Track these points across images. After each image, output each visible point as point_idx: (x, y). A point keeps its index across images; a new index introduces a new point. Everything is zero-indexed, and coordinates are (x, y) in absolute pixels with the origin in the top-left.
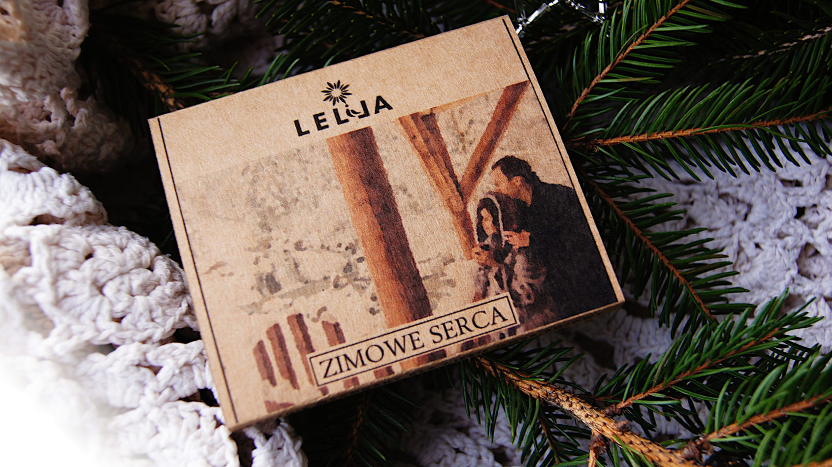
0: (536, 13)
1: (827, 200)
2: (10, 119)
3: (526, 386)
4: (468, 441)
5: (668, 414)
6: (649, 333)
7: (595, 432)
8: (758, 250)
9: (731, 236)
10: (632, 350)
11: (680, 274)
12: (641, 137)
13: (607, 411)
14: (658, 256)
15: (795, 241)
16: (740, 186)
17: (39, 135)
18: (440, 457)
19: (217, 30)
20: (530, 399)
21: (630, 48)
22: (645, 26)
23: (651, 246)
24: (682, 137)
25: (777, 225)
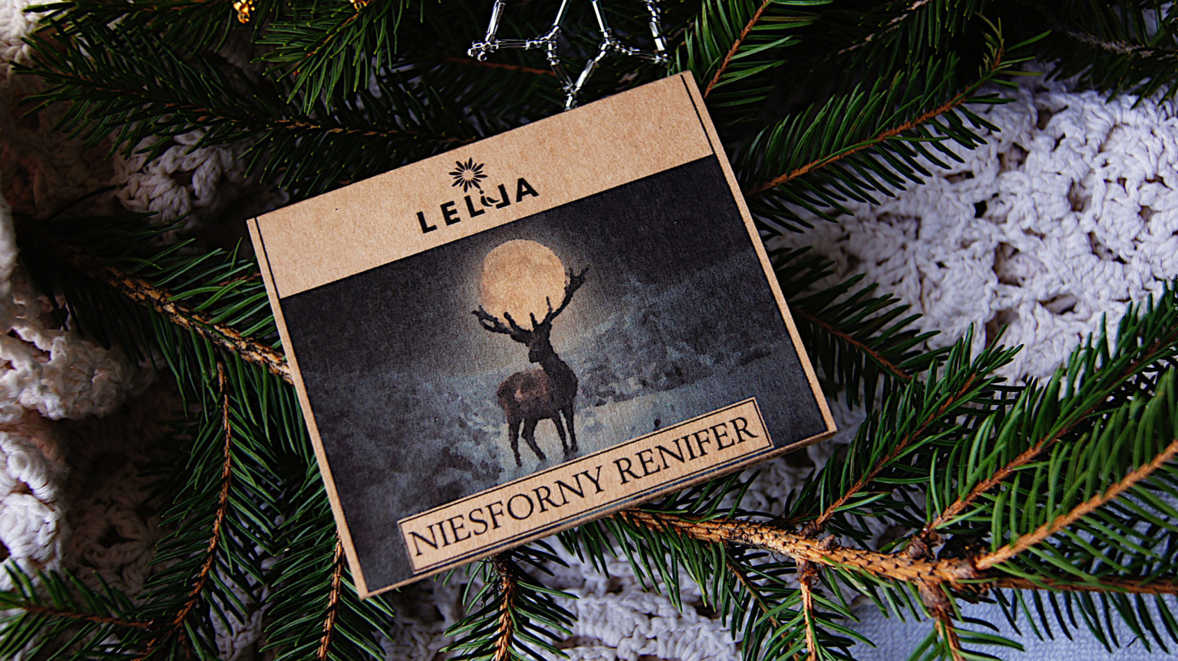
0: (584, 74)
3: (702, 531)
5: (880, 514)
7: (800, 560)
8: (942, 270)
9: (905, 263)
15: (984, 245)
20: (711, 545)
21: (708, 89)
22: (718, 58)
24: (800, 176)
25: (956, 233)
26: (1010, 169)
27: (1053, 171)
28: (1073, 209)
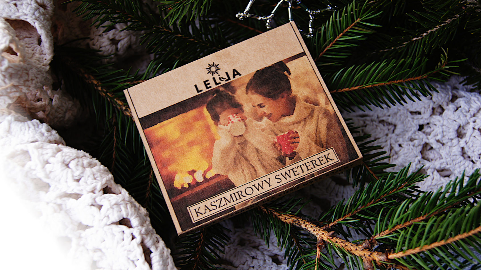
2: (23, 101)
3: (283, 218)
4: (258, 252)
5: (355, 227)
6: (348, 193)
7: (319, 238)
8: (400, 148)
9: (386, 141)
13: (324, 227)
15: (419, 142)
16: (389, 116)
17: (37, 108)
18: (245, 261)
19: (121, 53)
20: (286, 225)
21: (326, 49)
24: (354, 90)
25: (409, 134)
26: (436, 115)
27: (453, 119)
28: (458, 137)
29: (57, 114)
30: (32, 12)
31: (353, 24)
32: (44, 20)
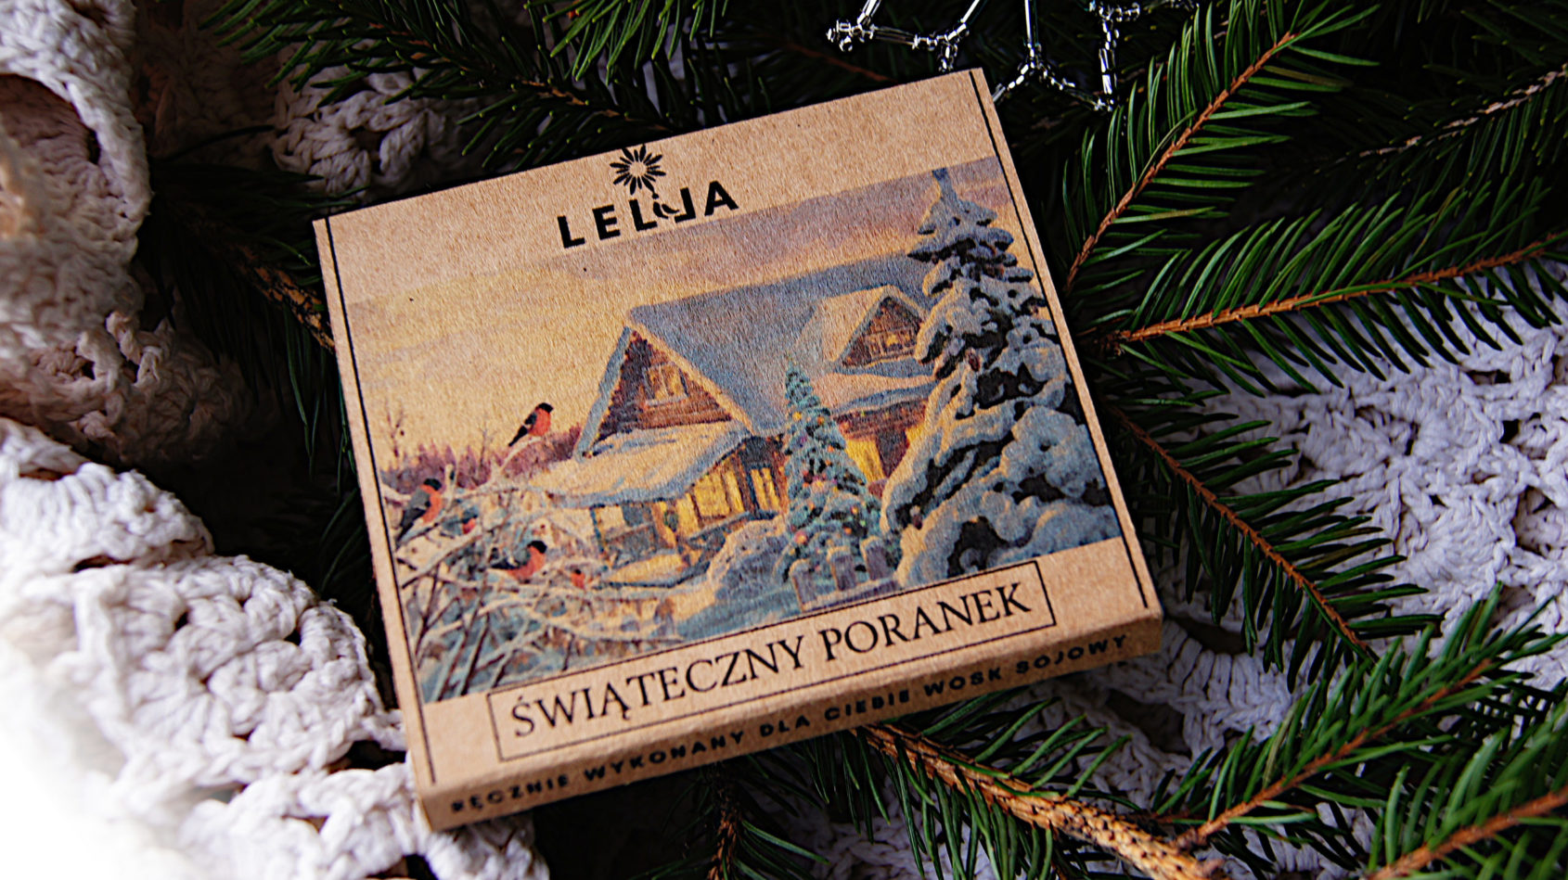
1: (1559, 404)
2: (17, 380)
3: (1026, 808)
5: (1297, 837)
6: (1246, 683)
8: (1437, 508)
9: (1384, 486)
10: (1218, 717)
11: (1295, 570)
12: (1202, 321)
13: (1181, 842)
14: (1251, 540)
15: (1506, 484)
16: (1392, 390)
17: (74, 404)
19: (391, 178)
20: (1034, 831)
21: (1166, 156)
22: (1191, 114)
23: (1237, 522)
24: (1279, 314)
25: (1468, 459)
29: (154, 421)
30: (51, 41)
31: (1267, 55)
32: (99, 67)
